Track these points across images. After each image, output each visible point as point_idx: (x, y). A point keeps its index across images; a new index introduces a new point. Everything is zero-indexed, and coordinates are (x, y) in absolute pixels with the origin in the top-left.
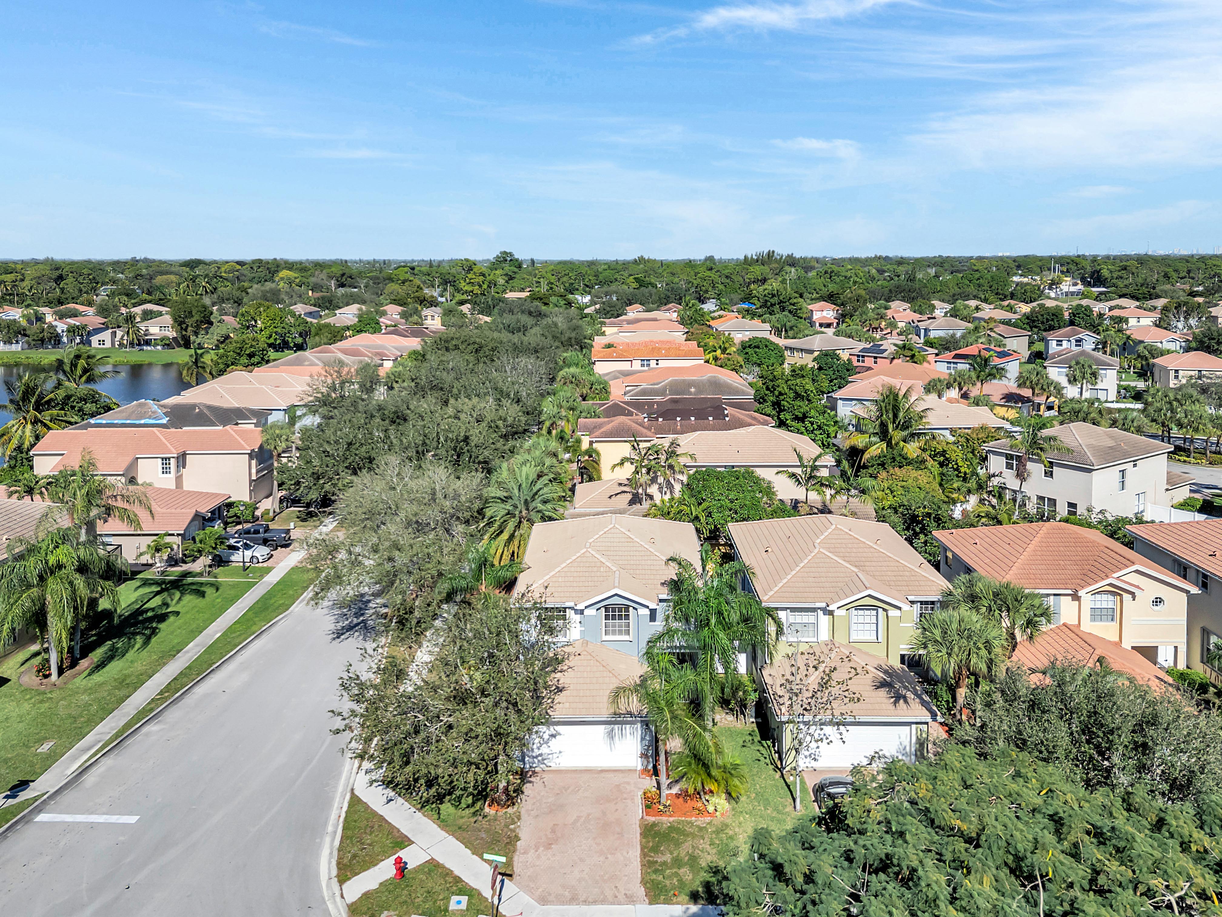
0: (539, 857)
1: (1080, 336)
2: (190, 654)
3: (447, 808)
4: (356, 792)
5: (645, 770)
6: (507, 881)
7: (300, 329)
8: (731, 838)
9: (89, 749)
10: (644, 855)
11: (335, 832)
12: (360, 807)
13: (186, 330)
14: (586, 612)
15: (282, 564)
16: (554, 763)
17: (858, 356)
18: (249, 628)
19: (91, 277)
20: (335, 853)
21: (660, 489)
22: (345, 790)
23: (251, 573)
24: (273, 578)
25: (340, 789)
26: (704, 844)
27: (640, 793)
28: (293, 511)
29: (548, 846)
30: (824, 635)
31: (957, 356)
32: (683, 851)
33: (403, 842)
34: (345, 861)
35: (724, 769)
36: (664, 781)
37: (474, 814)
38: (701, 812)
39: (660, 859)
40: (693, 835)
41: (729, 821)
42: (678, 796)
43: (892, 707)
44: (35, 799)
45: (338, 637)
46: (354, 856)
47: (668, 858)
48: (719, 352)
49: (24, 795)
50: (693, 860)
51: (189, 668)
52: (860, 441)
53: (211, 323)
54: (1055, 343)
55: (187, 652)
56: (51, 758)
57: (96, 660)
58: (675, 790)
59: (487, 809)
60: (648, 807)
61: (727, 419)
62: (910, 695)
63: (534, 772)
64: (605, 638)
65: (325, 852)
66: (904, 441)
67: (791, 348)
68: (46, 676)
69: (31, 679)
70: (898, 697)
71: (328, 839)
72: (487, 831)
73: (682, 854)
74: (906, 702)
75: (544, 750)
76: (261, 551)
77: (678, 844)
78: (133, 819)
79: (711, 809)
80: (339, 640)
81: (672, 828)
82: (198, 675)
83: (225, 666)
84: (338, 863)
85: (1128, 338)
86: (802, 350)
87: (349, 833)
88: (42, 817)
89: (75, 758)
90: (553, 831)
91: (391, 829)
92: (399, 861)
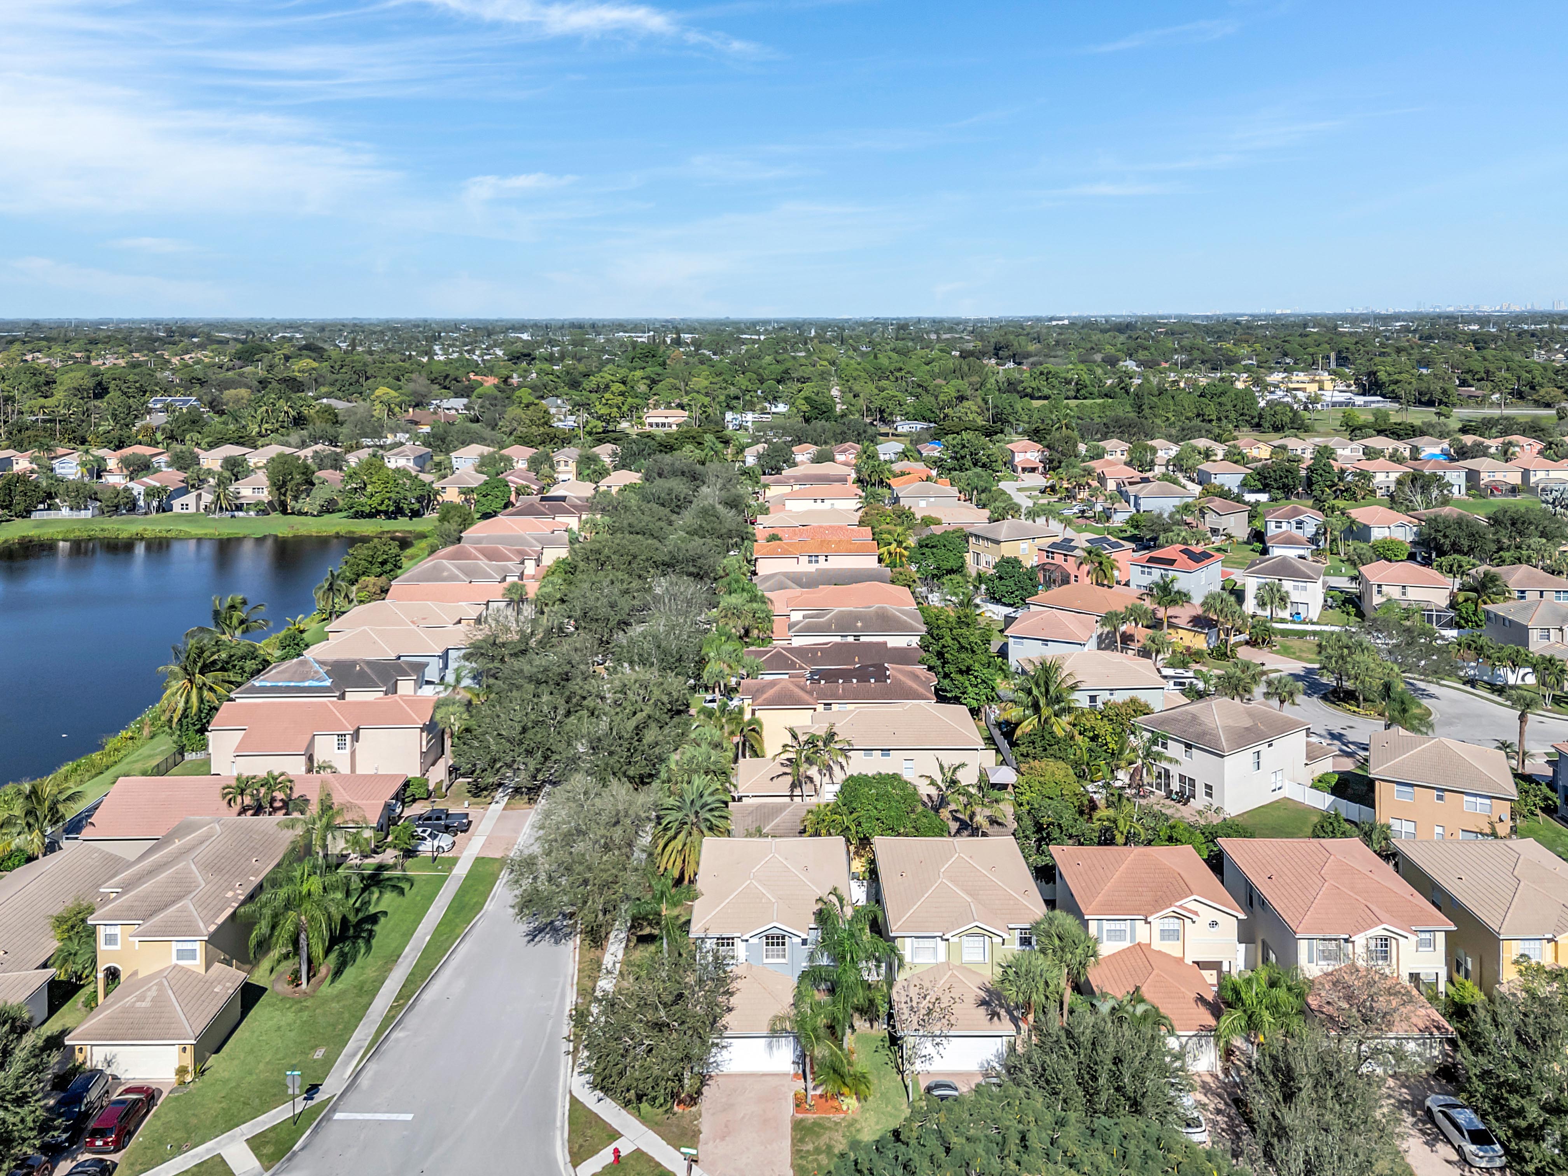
0: (716, 1147)
1: (1301, 517)
2: (409, 959)
3: (645, 1106)
4: (574, 1094)
5: (796, 1075)
6: (694, 1165)
7: (418, 493)
8: (858, 1131)
9: (354, 1055)
10: (793, 1144)
11: (563, 1127)
12: (578, 1106)
13: (285, 495)
14: (751, 941)
15: (465, 854)
16: (727, 1068)
17: (1048, 552)
18: (452, 931)
19: (137, 385)
20: (566, 1144)
21: (820, 771)
22: (564, 1091)
23: (439, 864)
24: (461, 870)
25: (561, 1090)
26: (838, 1136)
27: (792, 1094)
28: (462, 784)
29: (723, 1139)
30: (942, 957)
31: (1151, 560)
32: (823, 1141)
33: (615, 1135)
34: (575, 1150)
35: (855, 1077)
36: (810, 1085)
37: (666, 1112)
38: (838, 1110)
39: (805, 1148)
40: (830, 1129)
41: (858, 1117)
42: (821, 1096)
43: (988, 1023)
44: (329, 1100)
45: (533, 940)
46: (581, 1146)
47: (810, 1147)
48: (894, 545)
49: (319, 1097)
50: (829, 1148)
51: (411, 974)
52: (1014, 713)
53: (313, 484)
54: (1273, 524)
55: (406, 957)
56: (328, 1064)
57: (332, 966)
58: (819, 1092)
59: (676, 1108)
60: (797, 1106)
61: (889, 681)
62: (1003, 1012)
63: (710, 1076)
64: (766, 961)
65: (559, 1143)
66: (1056, 715)
67: (976, 536)
68: (297, 985)
69: (284, 988)
70: (994, 1014)
71: (558, 1133)
72: (678, 1126)
73: (822, 1144)
74: (999, 1018)
75: (719, 1058)
76: (445, 840)
77: (818, 1135)
78: (409, 1117)
79: (845, 1108)
80: (533, 943)
81: (816, 1124)
82: (423, 981)
83: (442, 971)
84: (570, 1152)
85: (1353, 522)
86: (987, 539)
87: (574, 1127)
88: (338, 1116)
89: (346, 1064)
90: (726, 1126)
91: (606, 1126)
92: (616, 1151)
